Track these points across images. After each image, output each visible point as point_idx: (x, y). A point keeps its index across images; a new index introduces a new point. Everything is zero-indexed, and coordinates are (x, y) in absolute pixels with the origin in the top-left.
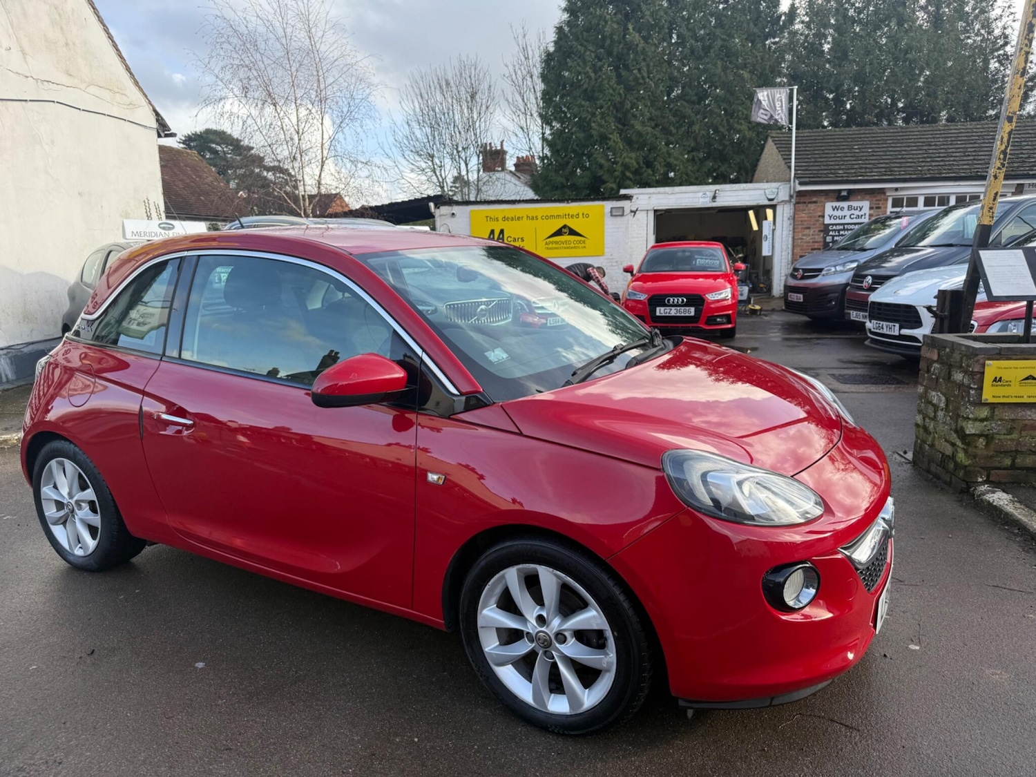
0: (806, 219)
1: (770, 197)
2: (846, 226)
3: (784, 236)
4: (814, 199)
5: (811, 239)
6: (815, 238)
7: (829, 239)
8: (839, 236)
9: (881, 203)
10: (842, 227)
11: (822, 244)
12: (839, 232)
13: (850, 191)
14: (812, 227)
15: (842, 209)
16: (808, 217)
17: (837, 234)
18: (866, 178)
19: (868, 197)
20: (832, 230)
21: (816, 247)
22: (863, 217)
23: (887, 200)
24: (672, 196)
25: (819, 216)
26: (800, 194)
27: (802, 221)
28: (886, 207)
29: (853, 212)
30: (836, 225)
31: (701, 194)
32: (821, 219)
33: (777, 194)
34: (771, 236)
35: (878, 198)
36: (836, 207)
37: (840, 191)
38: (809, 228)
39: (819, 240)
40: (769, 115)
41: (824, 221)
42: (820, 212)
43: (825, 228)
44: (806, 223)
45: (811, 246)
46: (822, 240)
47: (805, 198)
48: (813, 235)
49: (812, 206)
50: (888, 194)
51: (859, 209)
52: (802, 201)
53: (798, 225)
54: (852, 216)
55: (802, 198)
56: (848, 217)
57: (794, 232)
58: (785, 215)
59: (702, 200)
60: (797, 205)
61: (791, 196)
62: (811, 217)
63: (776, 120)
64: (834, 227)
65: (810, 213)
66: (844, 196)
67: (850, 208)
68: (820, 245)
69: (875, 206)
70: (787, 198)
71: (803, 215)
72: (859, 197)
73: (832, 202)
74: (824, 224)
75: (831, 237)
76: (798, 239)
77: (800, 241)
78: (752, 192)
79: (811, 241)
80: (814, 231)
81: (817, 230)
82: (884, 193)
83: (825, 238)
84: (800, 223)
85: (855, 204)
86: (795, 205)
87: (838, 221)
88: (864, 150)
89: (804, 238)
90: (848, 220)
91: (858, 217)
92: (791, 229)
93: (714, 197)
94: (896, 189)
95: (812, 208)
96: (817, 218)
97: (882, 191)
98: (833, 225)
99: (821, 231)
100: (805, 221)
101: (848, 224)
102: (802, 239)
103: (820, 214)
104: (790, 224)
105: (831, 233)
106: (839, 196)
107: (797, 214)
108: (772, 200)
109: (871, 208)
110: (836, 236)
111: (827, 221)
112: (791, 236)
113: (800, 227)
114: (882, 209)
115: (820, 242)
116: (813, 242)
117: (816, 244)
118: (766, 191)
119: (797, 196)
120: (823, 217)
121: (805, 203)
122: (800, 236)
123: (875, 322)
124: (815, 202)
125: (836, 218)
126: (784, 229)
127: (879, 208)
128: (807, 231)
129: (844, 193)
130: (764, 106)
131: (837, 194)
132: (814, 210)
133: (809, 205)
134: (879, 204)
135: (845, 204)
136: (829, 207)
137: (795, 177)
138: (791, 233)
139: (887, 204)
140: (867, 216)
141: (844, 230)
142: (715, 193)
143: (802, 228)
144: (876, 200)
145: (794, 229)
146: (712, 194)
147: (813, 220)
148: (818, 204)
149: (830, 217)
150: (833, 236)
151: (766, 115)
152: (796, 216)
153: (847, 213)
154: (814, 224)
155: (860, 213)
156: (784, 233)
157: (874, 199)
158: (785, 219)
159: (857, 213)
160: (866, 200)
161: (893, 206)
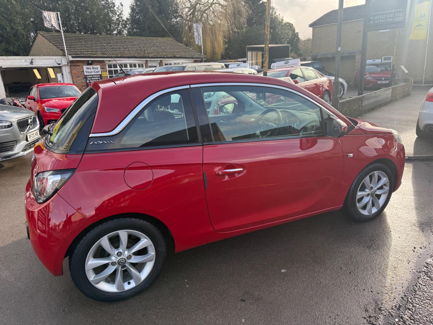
0: (76, 73)
1: (59, 63)
2: (93, 76)
3: (68, 81)
4: (78, 64)
5: (81, 81)
6: (82, 81)
7: (88, 82)
8: (92, 80)
9: (104, 66)
10: (92, 76)
11: (86, 84)
12: (91, 79)
13: (92, 61)
14: (79, 76)
15: (90, 69)
16: (77, 72)
17: (90, 79)
18: (97, 56)
19: (99, 64)
20: (89, 78)
21: (83, 85)
22: (99, 72)
23: (106, 65)
24: (8, 61)
25: (82, 72)
26: (72, 62)
27: (75, 74)
28: (106, 68)
29: (94, 70)
30: (90, 75)
31: (24, 60)
32: (82, 73)
33: (61, 61)
34: (62, 81)
35: (103, 64)
36: (88, 68)
37: (88, 61)
38: (79, 77)
39: (84, 82)
40: (51, 25)
41: (84, 74)
42: (82, 70)
43: (85, 77)
44: (77, 75)
45: (81, 85)
46: (85, 82)
47: (74, 63)
48: (81, 80)
49: (78, 67)
50: (106, 63)
51: (97, 69)
52: (73, 65)
53: (74, 76)
54: (95, 72)
55: (73, 64)
56: (93, 72)
57: (72, 79)
58: (67, 71)
59: (25, 63)
60: (71, 67)
61: (68, 63)
62: (78, 72)
63: (54, 27)
64: (89, 77)
65: (78, 70)
66: (90, 63)
67: (93, 68)
68: (85, 84)
69: (102, 67)
70: (67, 64)
71: (74, 71)
72: (96, 64)
73: (86, 65)
74: (84, 75)
75: (88, 81)
76: (75, 82)
77: (76, 83)
78: (49, 60)
79: (81, 82)
80: (81, 78)
81: (82, 78)
82: (104, 62)
83: (86, 81)
84: (74, 75)
85: (95, 67)
86: (70, 67)
87: (90, 74)
88: (88, 44)
89: (78, 81)
90: (93, 73)
91: (97, 72)
92: (71, 77)
93: (32, 63)
94: (109, 61)
95: (78, 68)
96: (81, 73)
97: (103, 61)
98: (88, 75)
99: (84, 78)
100: (76, 74)
101: (94, 75)
102: (77, 82)
103: (82, 71)
104: (70, 75)
105: (88, 79)
106: (89, 63)
107: (72, 71)
108: (59, 64)
109: (101, 68)
110: (91, 80)
111: (86, 74)
112: (72, 80)
113: (75, 76)
114: (105, 69)
115: (84, 83)
116: (82, 83)
117: (83, 84)
118: (56, 60)
119: (70, 63)
120: (84, 72)
121: (74, 66)
122: (76, 81)
123: (176, 110)
124: (79, 66)
125: (89, 72)
126: (68, 78)
127: (103, 68)
128: (78, 78)
129: (90, 62)
130: (48, 19)
131: (87, 62)
132: (79, 69)
133: (77, 67)
134: (103, 67)
135: (91, 67)
136: (85, 67)
137: (67, 54)
138: (71, 79)
139: (106, 67)
140: (100, 72)
141: (93, 77)
142: (32, 60)
143: (76, 77)
144: (102, 65)
145: (72, 77)
146: (30, 61)
147: (79, 73)
148: (80, 66)
149: (86, 72)
150: (89, 80)
151: (50, 24)
152: (72, 72)
153: (93, 70)
154: (80, 75)
155: (98, 70)
156: (68, 79)
157: (101, 65)
158: (67, 73)
159: (96, 70)
160: (99, 65)
161: (109, 68)
